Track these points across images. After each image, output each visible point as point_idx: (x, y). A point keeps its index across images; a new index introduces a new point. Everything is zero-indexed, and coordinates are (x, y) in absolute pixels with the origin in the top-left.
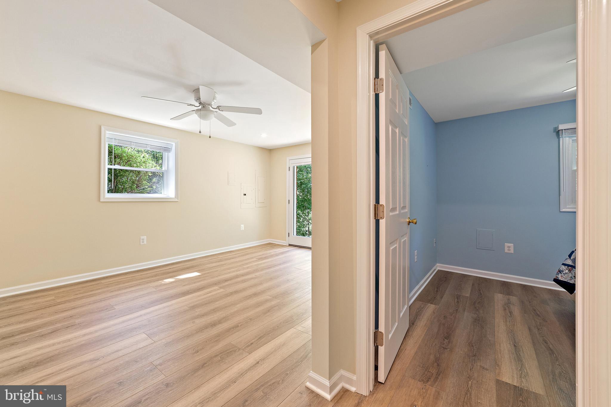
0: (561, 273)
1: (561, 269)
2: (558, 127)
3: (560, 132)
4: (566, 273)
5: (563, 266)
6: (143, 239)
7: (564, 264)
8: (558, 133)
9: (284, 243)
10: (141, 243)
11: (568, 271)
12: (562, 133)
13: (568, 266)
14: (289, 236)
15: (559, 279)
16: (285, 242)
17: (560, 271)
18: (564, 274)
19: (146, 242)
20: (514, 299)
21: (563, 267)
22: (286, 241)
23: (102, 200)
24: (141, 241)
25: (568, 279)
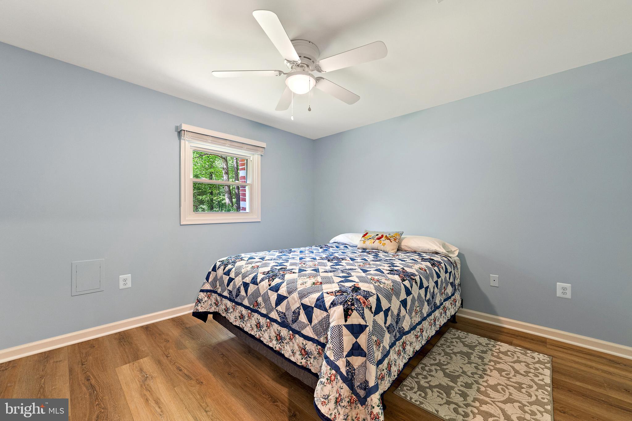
0: (201, 303)
1: (200, 298)
2: (181, 126)
3: (183, 132)
4: (205, 301)
5: (202, 293)
7: (202, 291)
8: (180, 133)
11: (207, 298)
12: (184, 134)
13: (207, 291)
15: (200, 311)
17: (199, 301)
18: (203, 303)
20: (147, 363)
21: (202, 295)
25: (207, 308)
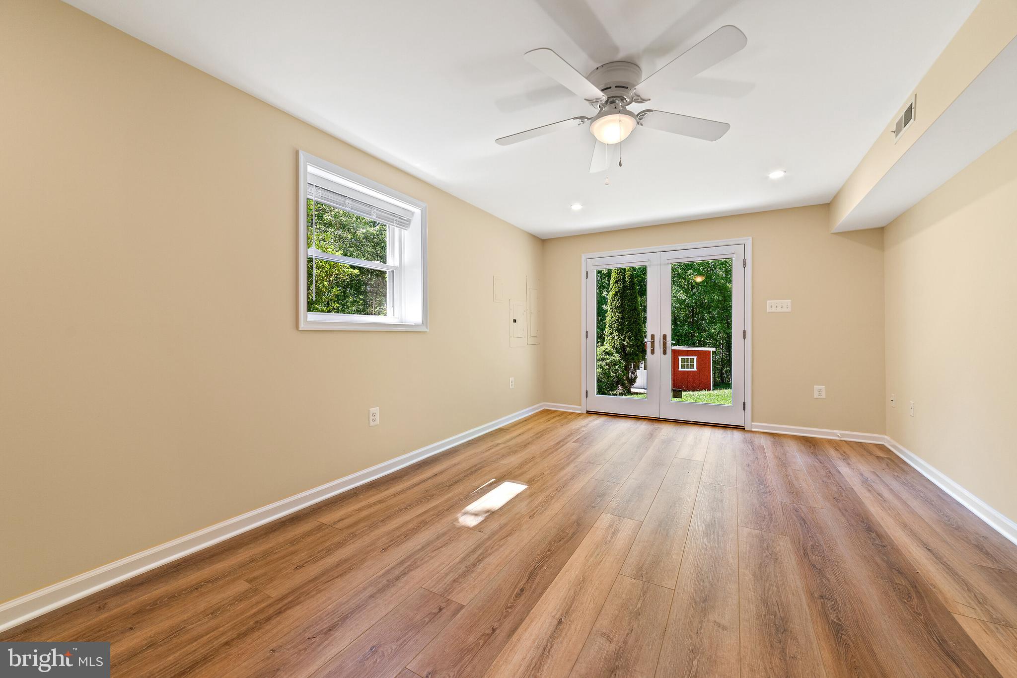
6: (374, 415)
9: (577, 409)
10: (372, 424)
14: (587, 397)
16: (580, 407)
19: (378, 421)
22: (580, 405)
23: (302, 326)
24: (372, 417)
